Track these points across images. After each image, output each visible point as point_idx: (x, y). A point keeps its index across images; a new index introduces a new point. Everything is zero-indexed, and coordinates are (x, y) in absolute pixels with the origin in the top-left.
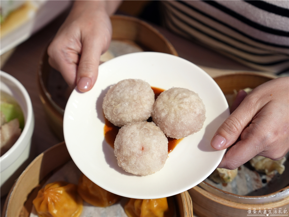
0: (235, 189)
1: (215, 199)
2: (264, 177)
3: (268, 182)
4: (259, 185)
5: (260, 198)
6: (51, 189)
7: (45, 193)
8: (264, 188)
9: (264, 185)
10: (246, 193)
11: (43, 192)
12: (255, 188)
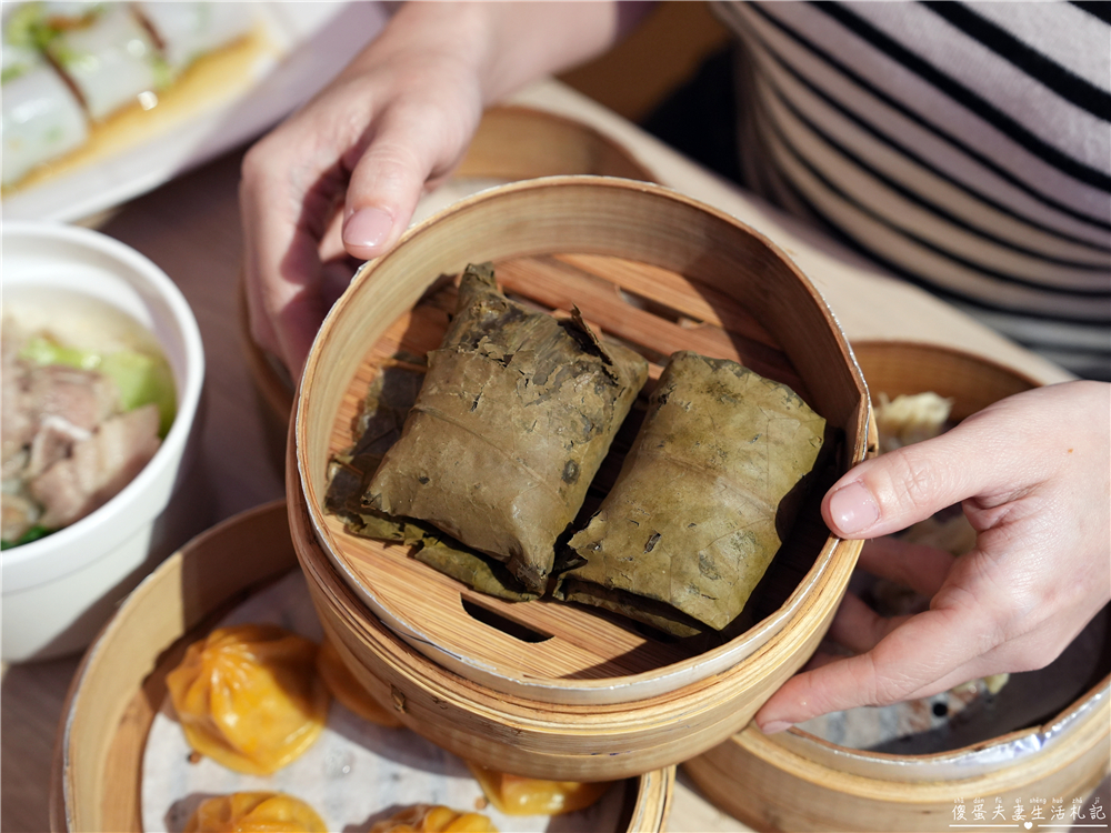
0: (839, 725)
1: (757, 746)
3: (950, 715)
4: (919, 720)
5: (902, 763)
6: (225, 646)
7: (206, 655)
8: (933, 733)
9: (937, 722)
10: (872, 742)
11: (201, 650)
12: (905, 729)
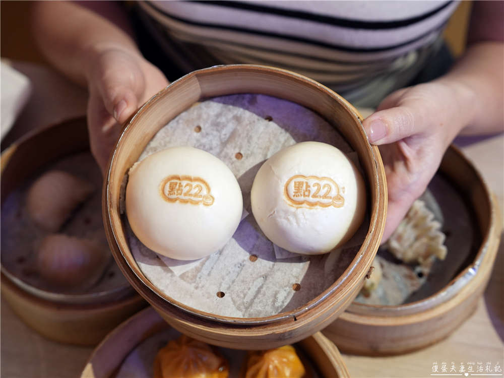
0: (384, 297)
2: (419, 269)
3: (426, 275)
4: (415, 283)
9: (422, 281)
12: (411, 289)
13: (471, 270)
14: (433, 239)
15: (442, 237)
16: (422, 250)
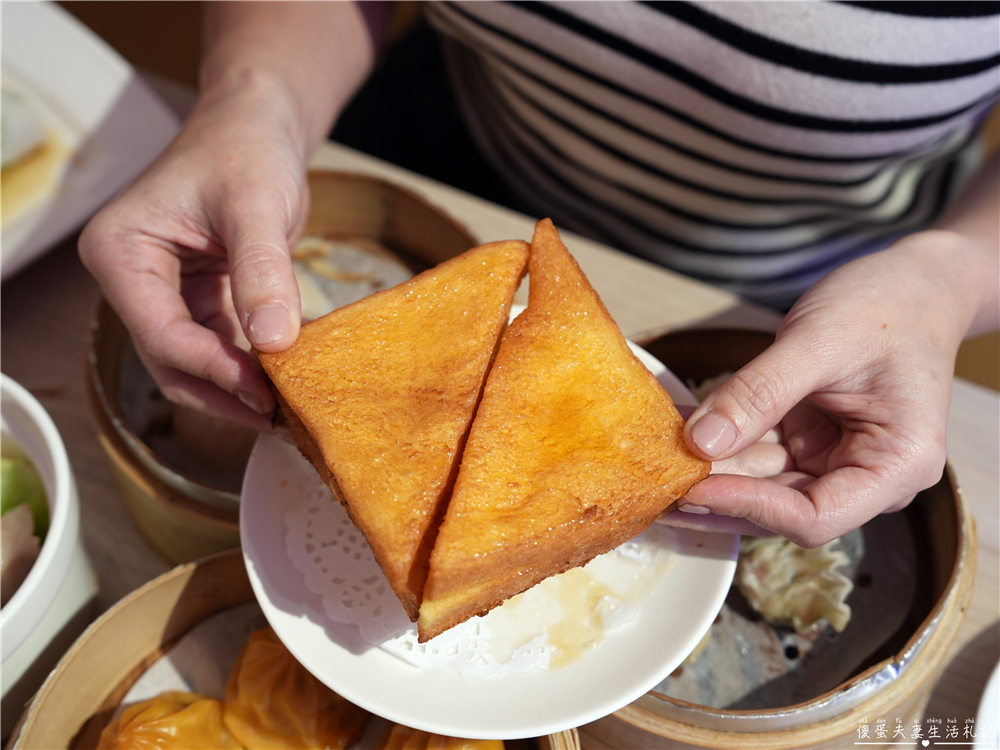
0: (707, 683)
2: (790, 640)
3: (802, 655)
4: (776, 665)
5: (783, 715)
8: (791, 675)
9: (792, 664)
13: (889, 668)
14: (829, 585)
15: (847, 587)
16: (803, 604)
